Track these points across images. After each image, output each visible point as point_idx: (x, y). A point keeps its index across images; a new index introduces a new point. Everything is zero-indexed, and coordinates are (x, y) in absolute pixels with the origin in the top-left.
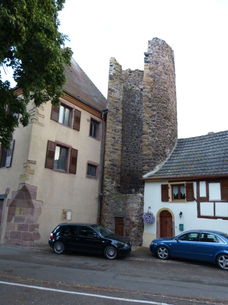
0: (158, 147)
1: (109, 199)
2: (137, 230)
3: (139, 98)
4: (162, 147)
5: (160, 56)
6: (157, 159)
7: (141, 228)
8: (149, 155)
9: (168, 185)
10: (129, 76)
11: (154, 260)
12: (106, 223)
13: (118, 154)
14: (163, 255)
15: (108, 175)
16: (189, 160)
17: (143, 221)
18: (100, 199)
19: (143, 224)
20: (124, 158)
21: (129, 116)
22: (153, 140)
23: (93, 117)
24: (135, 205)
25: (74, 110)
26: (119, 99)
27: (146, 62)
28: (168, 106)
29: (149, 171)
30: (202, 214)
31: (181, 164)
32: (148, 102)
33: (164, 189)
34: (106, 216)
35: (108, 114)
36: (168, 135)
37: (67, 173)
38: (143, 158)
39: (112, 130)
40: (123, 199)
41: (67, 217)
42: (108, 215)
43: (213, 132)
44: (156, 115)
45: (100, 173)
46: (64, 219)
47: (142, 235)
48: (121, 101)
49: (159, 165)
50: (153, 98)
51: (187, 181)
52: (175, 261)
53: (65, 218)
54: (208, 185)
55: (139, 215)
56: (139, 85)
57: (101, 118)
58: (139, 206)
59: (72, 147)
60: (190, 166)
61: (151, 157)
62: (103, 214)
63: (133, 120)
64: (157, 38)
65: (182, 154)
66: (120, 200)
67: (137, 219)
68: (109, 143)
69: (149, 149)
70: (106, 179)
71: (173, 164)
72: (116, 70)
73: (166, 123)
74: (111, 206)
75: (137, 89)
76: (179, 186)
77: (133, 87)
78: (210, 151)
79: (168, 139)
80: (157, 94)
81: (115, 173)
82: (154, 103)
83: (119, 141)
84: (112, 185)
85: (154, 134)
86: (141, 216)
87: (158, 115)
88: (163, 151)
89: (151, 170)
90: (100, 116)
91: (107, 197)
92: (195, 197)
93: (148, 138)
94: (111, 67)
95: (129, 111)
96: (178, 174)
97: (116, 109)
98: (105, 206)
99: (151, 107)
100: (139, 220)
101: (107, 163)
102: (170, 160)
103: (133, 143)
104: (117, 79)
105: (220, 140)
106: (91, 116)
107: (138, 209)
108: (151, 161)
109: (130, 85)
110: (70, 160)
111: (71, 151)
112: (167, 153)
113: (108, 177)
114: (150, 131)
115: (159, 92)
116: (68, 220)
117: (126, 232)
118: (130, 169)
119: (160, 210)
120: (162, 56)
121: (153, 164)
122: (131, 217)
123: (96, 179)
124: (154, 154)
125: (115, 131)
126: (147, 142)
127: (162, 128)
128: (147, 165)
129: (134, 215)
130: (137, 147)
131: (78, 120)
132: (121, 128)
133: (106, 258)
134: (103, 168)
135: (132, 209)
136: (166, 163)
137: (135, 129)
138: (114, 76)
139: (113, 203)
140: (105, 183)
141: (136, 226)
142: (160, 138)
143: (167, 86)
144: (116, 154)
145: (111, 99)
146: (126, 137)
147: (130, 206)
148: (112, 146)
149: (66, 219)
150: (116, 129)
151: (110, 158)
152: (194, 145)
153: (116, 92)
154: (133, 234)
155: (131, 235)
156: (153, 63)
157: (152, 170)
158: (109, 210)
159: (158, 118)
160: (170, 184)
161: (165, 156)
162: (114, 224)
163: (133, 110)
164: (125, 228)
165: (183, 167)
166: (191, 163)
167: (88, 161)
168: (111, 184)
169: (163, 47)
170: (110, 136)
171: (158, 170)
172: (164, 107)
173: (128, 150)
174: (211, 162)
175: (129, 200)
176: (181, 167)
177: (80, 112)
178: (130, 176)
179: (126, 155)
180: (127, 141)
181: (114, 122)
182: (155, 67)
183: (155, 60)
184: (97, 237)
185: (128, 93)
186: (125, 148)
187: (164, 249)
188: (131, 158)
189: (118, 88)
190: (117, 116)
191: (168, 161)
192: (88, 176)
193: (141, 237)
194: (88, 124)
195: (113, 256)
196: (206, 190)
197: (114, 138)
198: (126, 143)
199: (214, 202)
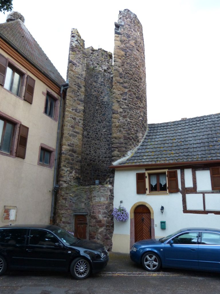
0: (131, 129)
1: (67, 192)
2: (105, 231)
3: (103, 79)
4: (134, 130)
5: (132, 30)
6: (129, 144)
7: (110, 228)
8: (120, 138)
9: (145, 173)
10: (91, 54)
11: (140, 273)
12: (63, 223)
13: (78, 138)
14: (151, 266)
15: (66, 162)
16: (166, 145)
17: (112, 219)
18: (55, 193)
19: (113, 222)
20: (85, 145)
21: (91, 97)
22: (125, 121)
23: (50, 91)
24: (102, 199)
25: (26, 76)
26: (82, 75)
27: (116, 33)
28: (140, 86)
29: (119, 157)
30: (189, 208)
31: (158, 149)
32: (119, 77)
33: (140, 178)
34: (63, 214)
35: (68, 89)
36: (140, 117)
37: (12, 156)
38: (113, 142)
39: (73, 110)
40: (85, 192)
41: (10, 217)
42: (66, 213)
43: (186, 118)
44: (128, 93)
45: (55, 160)
46: (5, 219)
47: (111, 236)
48: (84, 77)
49: (131, 151)
50: (124, 73)
51: (169, 168)
52: (168, 273)
53: (7, 218)
54: (195, 173)
55: (107, 211)
56: (102, 66)
57: (59, 94)
58: (107, 200)
59: (21, 122)
60: (170, 152)
61: (122, 140)
62: (60, 211)
63: (96, 103)
64: (129, 11)
65: (157, 140)
66: (83, 193)
67: (105, 217)
68: (69, 124)
69: (120, 131)
70: (63, 168)
71: (148, 150)
72: (78, 42)
73: (138, 104)
74: (70, 200)
75: (101, 69)
76: (158, 175)
77: (96, 67)
78: (189, 136)
79: (140, 122)
80: (129, 69)
81: (74, 161)
82: (125, 79)
83: (80, 122)
84: (71, 175)
85: (125, 114)
86: (110, 213)
87: (129, 93)
88: (135, 135)
89: (122, 156)
90: (58, 91)
91: (65, 190)
92: (180, 187)
93: (118, 118)
94: (72, 38)
95: (91, 92)
96: (157, 161)
97: (78, 86)
98: (61, 201)
99: (122, 83)
100: (108, 218)
101: (65, 148)
102: (144, 146)
103: (95, 128)
104: (80, 52)
105: (198, 125)
106: (47, 88)
107: (106, 204)
108: (122, 145)
109: (93, 64)
110: (18, 139)
111: (20, 128)
112: (140, 138)
113: (66, 166)
114: (121, 110)
115: (131, 68)
116: (11, 221)
117: (90, 234)
118: (91, 158)
119: (134, 205)
120: (134, 30)
121: (124, 149)
122: (97, 215)
123: (50, 167)
124: (125, 138)
125: (76, 111)
126: (118, 123)
127: (134, 108)
128: (117, 150)
129: (101, 212)
130: (98, 133)
131: (30, 90)
132: (83, 108)
133: (75, 278)
134: (60, 154)
135: (99, 204)
136: (138, 149)
137: (97, 112)
138: (76, 48)
139: (73, 197)
140: (62, 172)
141: (104, 226)
142: (132, 120)
143: (139, 64)
144: (77, 138)
145: (72, 73)
146: (87, 121)
147: (96, 200)
148: (72, 129)
149: (9, 219)
150: (77, 109)
151: (69, 142)
152: (169, 130)
153: (79, 66)
154: (99, 236)
155: (97, 238)
156: (124, 36)
157: (124, 156)
158: (67, 207)
159: (129, 96)
160: (148, 173)
161: (137, 140)
162: (74, 224)
163: (95, 91)
164: (88, 229)
165: (161, 153)
166: (170, 148)
167: (41, 144)
168: (69, 174)
169: (135, 21)
170: (69, 116)
171: (130, 156)
172: (136, 85)
173: (89, 136)
174: (194, 148)
175: (95, 193)
176: (157, 153)
177: (34, 81)
178: (91, 165)
179: (87, 141)
180: (88, 125)
181: (75, 100)
182: (126, 41)
183: (126, 33)
184: (60, 246)
185: (91, 72)
186: (85, 133)
187: (152, 256)
188: (92, 146)
189: (81, 62)
190: (78, 94)
191: (141, 147)
192: (40, 162)
193: (110, 239)
194: (44, 98)
195: (85, 272)
196: (193, 179)
197: (74, 119)
198: (87, 128)
199: (203, 193)
